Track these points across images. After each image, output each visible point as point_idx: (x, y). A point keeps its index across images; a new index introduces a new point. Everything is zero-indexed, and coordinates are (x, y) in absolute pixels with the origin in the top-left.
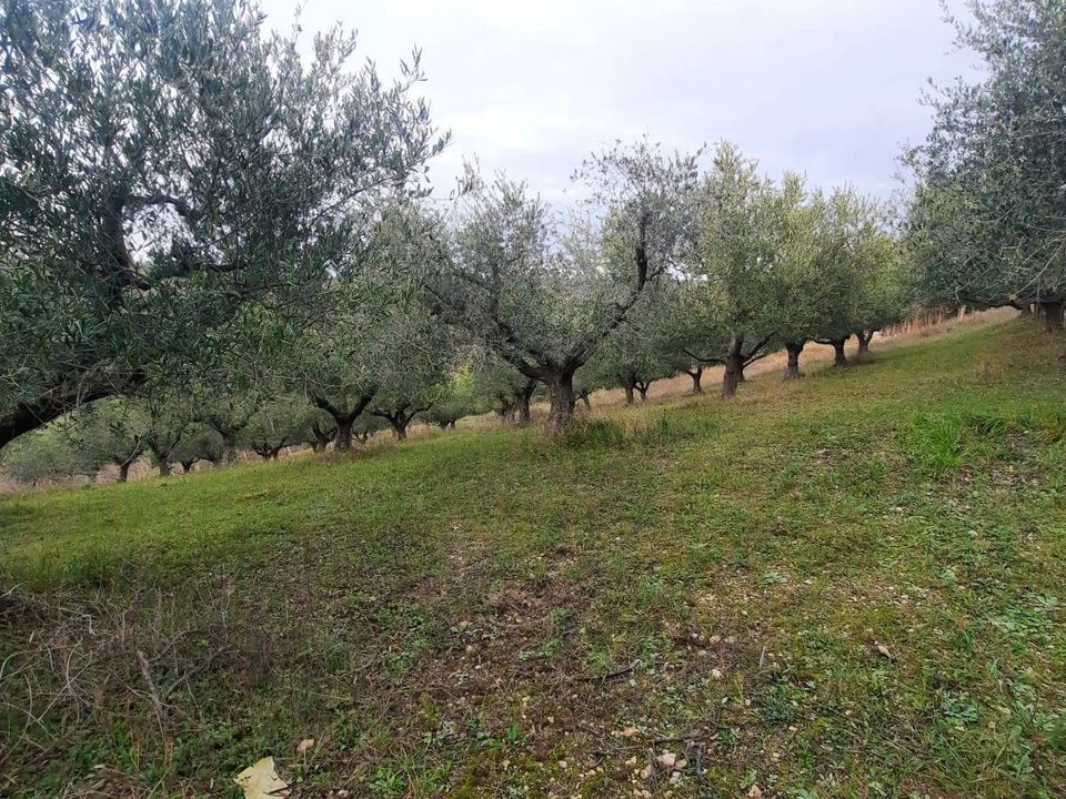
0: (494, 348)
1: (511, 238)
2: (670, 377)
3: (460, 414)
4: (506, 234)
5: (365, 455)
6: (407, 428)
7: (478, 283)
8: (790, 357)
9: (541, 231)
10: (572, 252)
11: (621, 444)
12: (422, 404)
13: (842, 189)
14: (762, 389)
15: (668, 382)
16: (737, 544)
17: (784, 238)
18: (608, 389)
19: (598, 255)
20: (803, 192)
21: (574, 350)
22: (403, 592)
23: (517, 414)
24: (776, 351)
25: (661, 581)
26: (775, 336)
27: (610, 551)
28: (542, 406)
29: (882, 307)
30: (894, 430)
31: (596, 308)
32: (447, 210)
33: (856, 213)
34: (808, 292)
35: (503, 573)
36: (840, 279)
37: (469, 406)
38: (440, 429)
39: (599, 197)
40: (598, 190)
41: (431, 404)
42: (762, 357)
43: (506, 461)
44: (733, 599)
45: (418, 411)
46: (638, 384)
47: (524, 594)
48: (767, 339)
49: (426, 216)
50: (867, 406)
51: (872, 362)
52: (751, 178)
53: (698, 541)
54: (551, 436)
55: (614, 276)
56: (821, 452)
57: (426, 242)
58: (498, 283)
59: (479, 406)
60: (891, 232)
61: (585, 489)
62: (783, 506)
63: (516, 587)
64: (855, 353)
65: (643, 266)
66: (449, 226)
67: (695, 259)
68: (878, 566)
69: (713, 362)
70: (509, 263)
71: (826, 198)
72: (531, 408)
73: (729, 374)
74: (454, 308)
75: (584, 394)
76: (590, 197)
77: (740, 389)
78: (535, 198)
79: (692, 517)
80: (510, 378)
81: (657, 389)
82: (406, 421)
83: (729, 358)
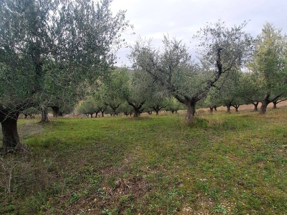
6: (159, 112)
11: (206, 128)
38: (171, 112)
42: (284, 100)
46: (235, 105)
52: (278, 35)
65: (220, 68)
82: (159, 110)
83: (263, 101)
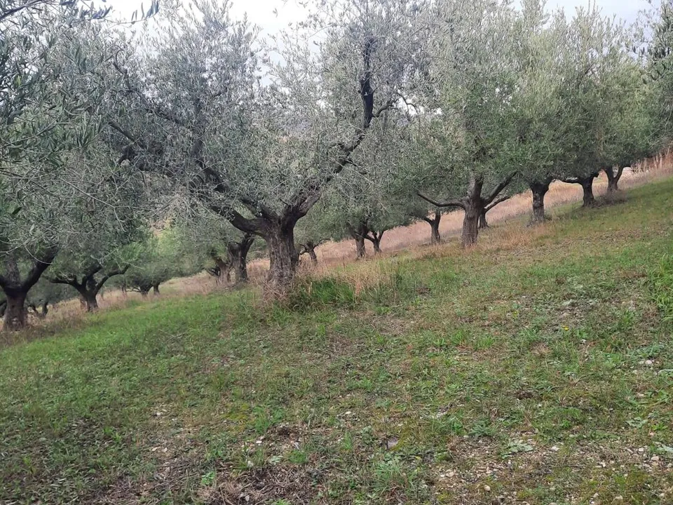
0: (200, 198)
1: (215, 67)
2: (406, 224)
3: (164, 276)
4: (209, 62)
5: (44, 333)
6: (98, 297)
7: (177, 122)
8: (534, 199)
9: (250, 59)
10: (288, 84)
11: (351, 304)
12: (116, 267)
13: (586, 9)
14: (506, 236)
15: (404, 230)
16: (479, 410)
17: (524, 66)
18: (337, 240)
19: (318, 87)
20: (544, 14)
21: (294, 198)
22: (94, 497)
23: (233, 274)
24: (520, 192)
25: (397, 459)
26: (517, 176)
27: (339, 428)
28: (260, 263)
29: (630, 140)
30: (643, 276)
31: (318, 149)
32: (134, 33)
33: (600, 37)
34: (551, 125)
35: (216, 464)
36: (585, 111)
37: (174, 267)
38: (140, 294)
39: (316, 20)
40: (314, 11)
41: (127, 267)
42: (503, 200)
43: (220, 330)
44: (475, 474)
45: (111, 275)
46: (370, 234)
47: (240, 486)
48: (509, 180)
49: (109, 40)
50: (615, 250)
51: (621, 201)
53: (435, 411)
54: (272, 298)
55: (337, 111)
56: (568, 303)
57: (111, 73)
58: (202, 121)
59: (187, 266)
60: (637, 59)
61: (310, 359)
62: (527, 365)
63: (232, 479)
64: (605, 192)
65: (369, 101)
66: (140, 52)
67: (426, 90)
68: (627, 426)
69: (452, 207)
70: (213, 97)
71: (569, 21)
72: (248, 266)
73: (469, 220)
74: (150, 151)
75: (310, 247)
76: (304, 19)
77: (482, 235)
78: (241, 19)
79: (430, 383)
80: (223, 232)
81: (391, 239)
82: (97, 288)
83: (468, 201)
